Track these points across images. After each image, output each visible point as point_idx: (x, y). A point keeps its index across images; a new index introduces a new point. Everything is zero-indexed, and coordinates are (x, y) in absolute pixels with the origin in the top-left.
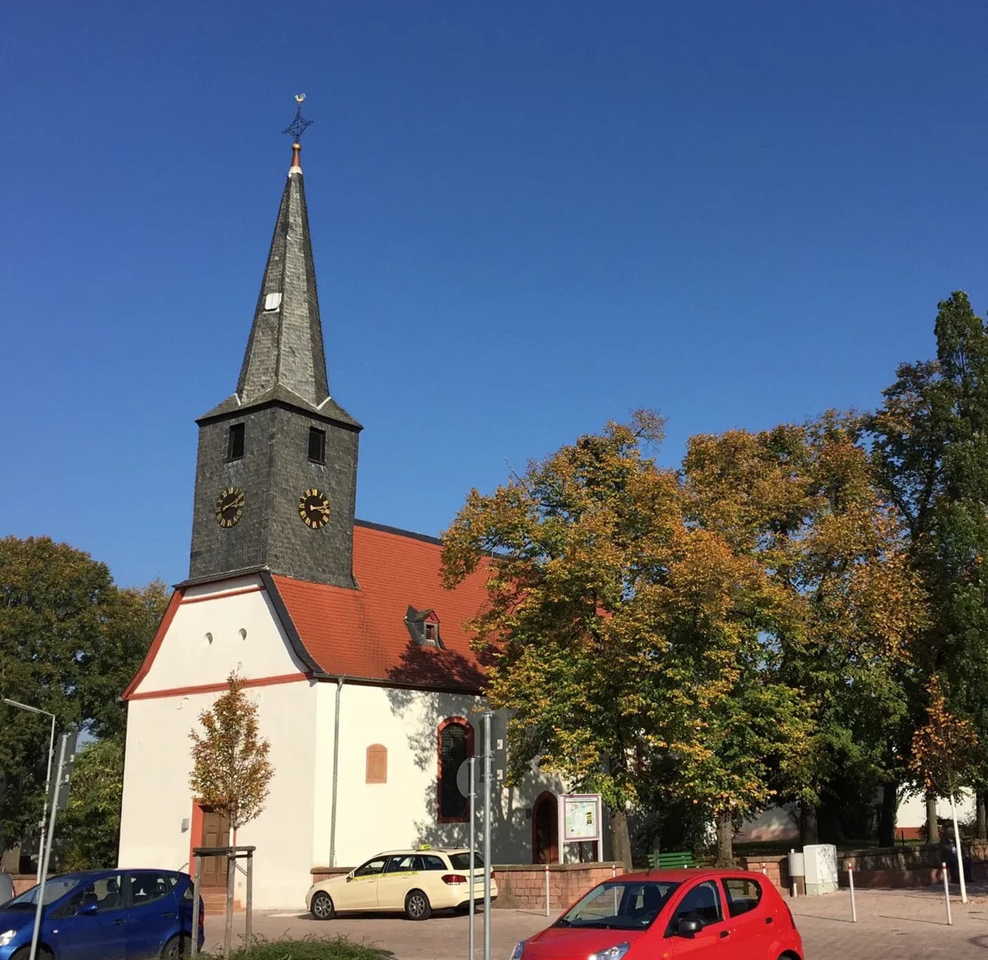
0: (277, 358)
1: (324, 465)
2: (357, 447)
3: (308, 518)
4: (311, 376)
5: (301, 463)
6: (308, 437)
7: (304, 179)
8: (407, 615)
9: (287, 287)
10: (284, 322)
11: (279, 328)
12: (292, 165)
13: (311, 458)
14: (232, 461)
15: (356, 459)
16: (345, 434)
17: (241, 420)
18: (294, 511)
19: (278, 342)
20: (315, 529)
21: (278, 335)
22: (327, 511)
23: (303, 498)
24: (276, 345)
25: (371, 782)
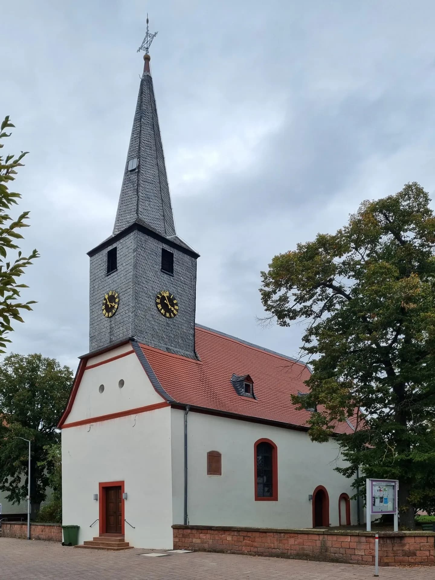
0: (137, 202)
1: (173, 276)
2: (195, 268)
3: (163, 310)
5: (156, 272)
6: (161, 254)
8: (232, 378)
9: (142, 153)
10: (141, 176)
11: (138, 183)
13: (163, 269)
14: (110, 275)
15: (195, 276)
17: (114, 246)
18: (153, 303)
19: (137, 191)
20: (168, 317)
21: (138, 187)
22: (176, 307)
23: (159, 295)
24: (136, 193)
25: (211, 474)
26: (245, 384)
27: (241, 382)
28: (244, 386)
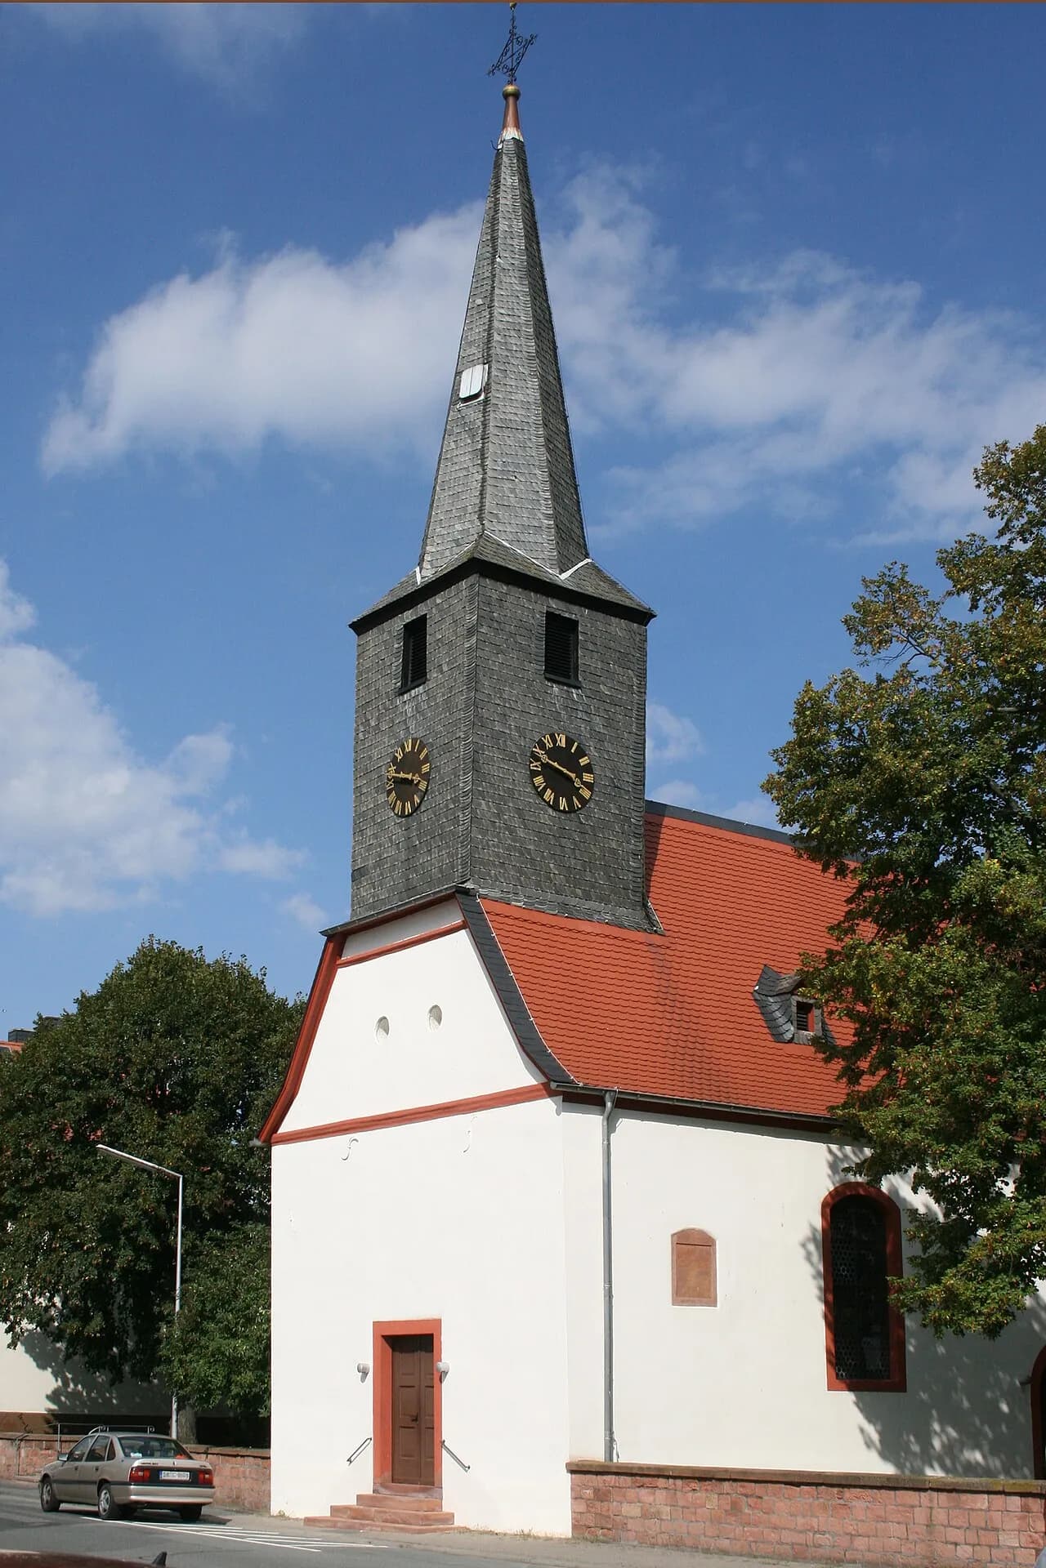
0: (482, 486)
1: (577, 688)
2: (643, 651)
3: (549, 791)
4: (548, 517)
5: (530, 683)
6: (543, 631)
7: (526, 149)
8: (759, 983)
9: (497, 350)
10: (492, 415)
11: (484, 431)
12: (504, 126)
13: (552, 673)
14: (409, 691)
15: (642, 676)
16: (618, 627)
17: (421, 609)
18: (520, 775)
19: (483, 455)
20: (564, 811)
21: (483, 443)
22: (588, 778)
23: (538, 750)
24: (479, 462)
25: (682, 1303)
26: (798, 1002)
27: (783, 997)
28: (794, 1009)
